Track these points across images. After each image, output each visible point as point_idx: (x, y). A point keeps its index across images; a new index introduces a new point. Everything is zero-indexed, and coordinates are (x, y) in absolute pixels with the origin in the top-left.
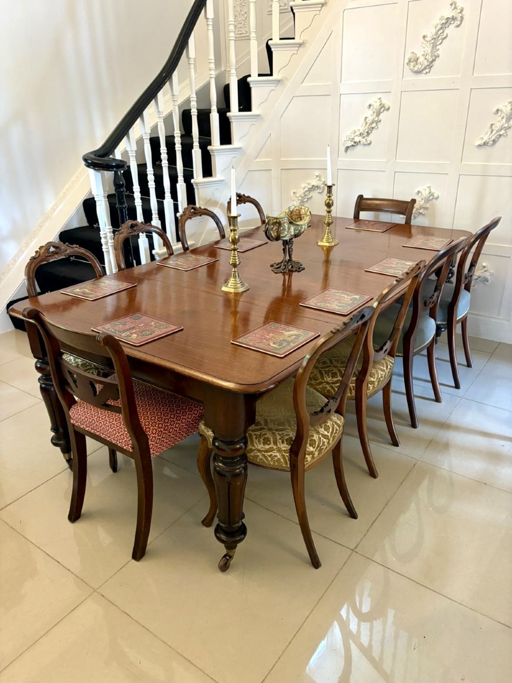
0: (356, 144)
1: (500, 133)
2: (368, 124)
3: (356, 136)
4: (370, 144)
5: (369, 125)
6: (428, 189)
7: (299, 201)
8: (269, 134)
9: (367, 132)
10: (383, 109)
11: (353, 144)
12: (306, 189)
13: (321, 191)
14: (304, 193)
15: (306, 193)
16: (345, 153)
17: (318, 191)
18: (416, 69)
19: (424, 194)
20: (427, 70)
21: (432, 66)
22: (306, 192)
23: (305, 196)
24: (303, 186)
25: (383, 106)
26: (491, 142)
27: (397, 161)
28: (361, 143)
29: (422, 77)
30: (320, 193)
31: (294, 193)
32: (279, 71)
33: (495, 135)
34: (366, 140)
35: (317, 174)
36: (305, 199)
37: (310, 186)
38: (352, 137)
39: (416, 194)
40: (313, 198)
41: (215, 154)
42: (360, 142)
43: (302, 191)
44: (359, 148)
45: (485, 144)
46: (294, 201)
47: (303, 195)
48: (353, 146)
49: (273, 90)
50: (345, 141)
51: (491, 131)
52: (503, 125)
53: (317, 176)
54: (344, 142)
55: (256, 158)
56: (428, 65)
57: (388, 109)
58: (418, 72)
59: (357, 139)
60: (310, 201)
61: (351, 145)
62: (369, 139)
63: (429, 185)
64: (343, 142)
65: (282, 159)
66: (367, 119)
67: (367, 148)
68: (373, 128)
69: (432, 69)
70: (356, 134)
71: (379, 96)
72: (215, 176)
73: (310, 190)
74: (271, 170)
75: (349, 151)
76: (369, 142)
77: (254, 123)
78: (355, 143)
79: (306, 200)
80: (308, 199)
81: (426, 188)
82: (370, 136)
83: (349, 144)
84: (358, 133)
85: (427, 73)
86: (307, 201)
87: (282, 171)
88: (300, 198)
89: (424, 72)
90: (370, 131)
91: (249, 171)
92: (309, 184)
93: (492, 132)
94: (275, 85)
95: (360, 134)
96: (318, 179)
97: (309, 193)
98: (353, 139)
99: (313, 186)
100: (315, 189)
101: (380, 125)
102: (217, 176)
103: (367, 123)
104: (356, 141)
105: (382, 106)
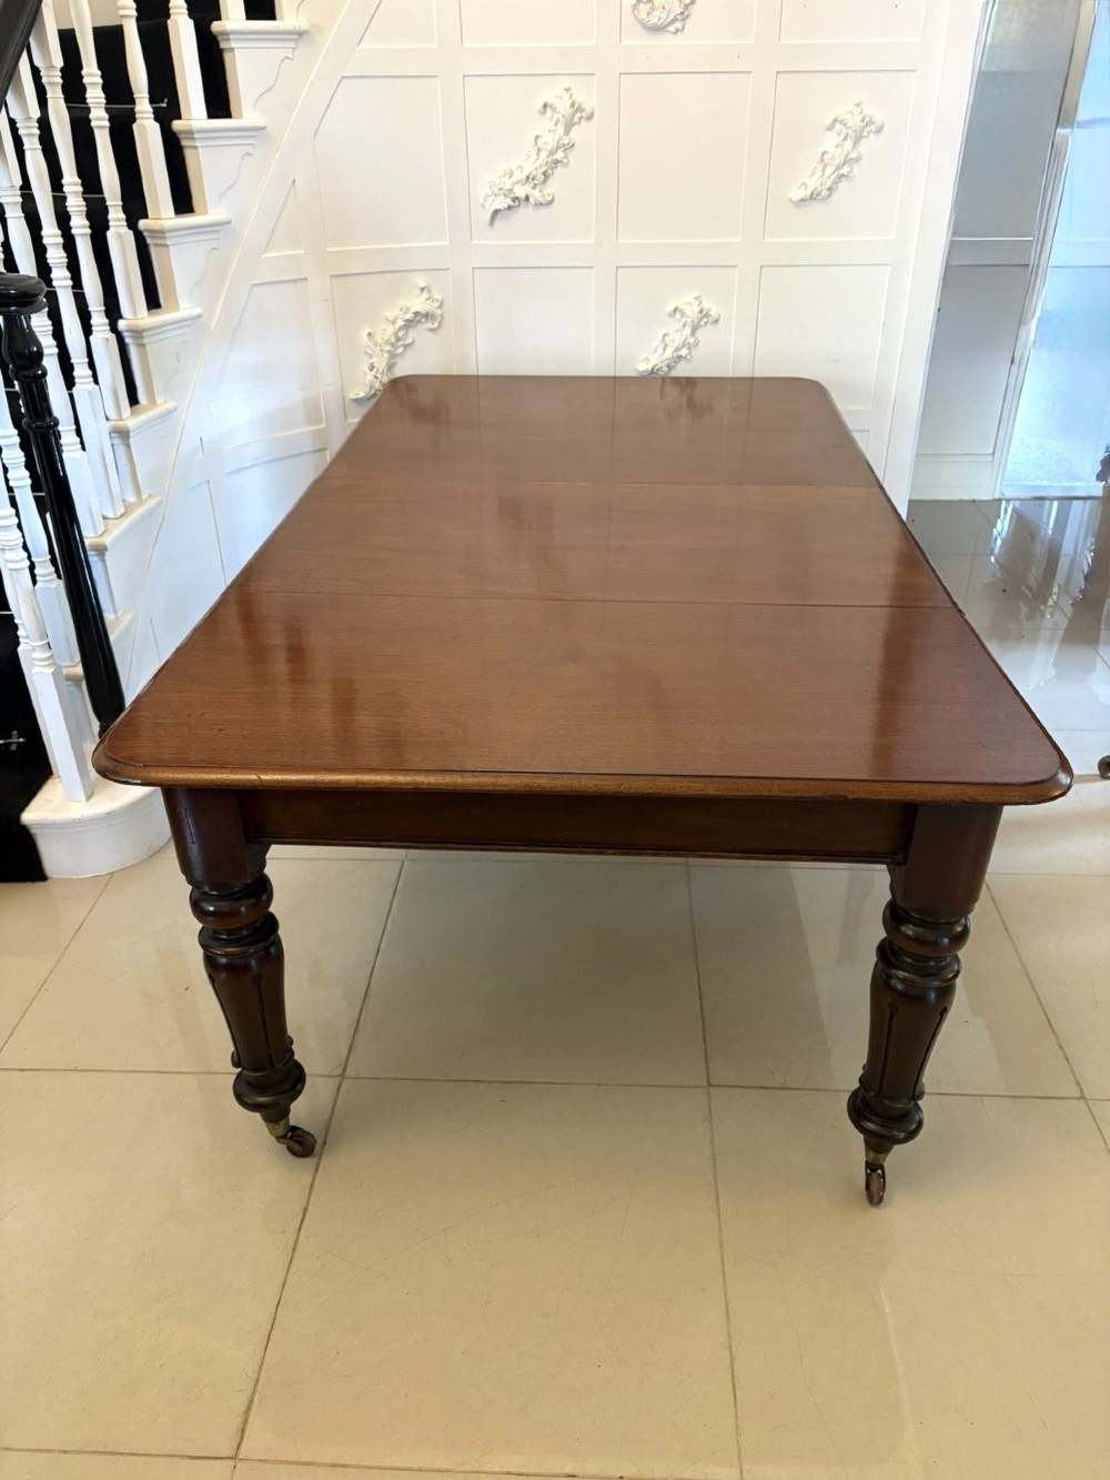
0: (518, 202)
1: (841, 172)
2: (544, 154)
3: (518, 182)
4: (551, 203)
5: (548, 156)
6: (697, 303)
7: (386, 355)
8: (291, 180)
9: (545, 173)
10: (578, 115)
11: (509, 202)
12: (400, 323)
13: (436, 325)
14: (396, 334)
15: (400, 334)
16: (488, 228)
17: (430, 325)
18: (653, 20)
19: (688, 313)
20: (678, 25)
21: (688, 16)
22: (400, 329)
23: (398, 339)
24: (390, 314)
25: (580, 109)
26: (824, 193)
27: (620, 241)
28: (531, 200)
29: (666, 40)
30: (431, 330)
31: (369, 334)
32: (299, 6)
33: (834, 176)
34: (541, 191)
35: (423, 285)
36: (398, 347)
37: (409, 316)
38: (508, 186)
39: (670, 315)
40: (417, 343)
41: (168, 242)
42: (527, 198)
43: (391, 330)
44: (525, 212)
45: (813, 197)
46: (371, 357)
47: (393, 340)
48: (510, 207)
49: (287, 58)
50: (487, 196)
51: (822, 167)
52: (848, 154)
53: (422, 289)
54: (485, 200)
55: (266, 248)
56: (682, 13)
57: (590, 117)
58: (657, 29)
59: (520, 192)
60: (409, 353)
61: (506, 206)
62: (549, 189)
63: (697, 295)
64: (482, 201)
65: (330, 249)
66: (540, 142)
67: (543, 211)
68: (557, 162)
69: (688, 21)
70: (515, 179)
71: (567, 82)
72: (176, 307)
73: (409, 324)
74: (306, 279)
75: (498, 222)
76: (549, 199)
77: (249, 149)
78: (515, 199)
79: (400, 350)
80: (406, 346)
81: (691, 299)
82: (550, 181)
83: (502, 203)
84: (521, 176)
85: (678, 30)
86: (404, 351)
87: (335, 280)
88: (388, 348)
89: (672, 28)
90: (550, 172)
91: (254, 285)
92: (407, 311)
93: (824, 170)
94: (293, 45)
95: (528, 178)
96: (425, 295)
97: (406, 334)
98: (511, 190)
99: (416, 314)
100: (420, 321)
101: (572, 156)
102: (182, 305)
103: (539, 150)
104: (518, 195)
105: (576, 108)
